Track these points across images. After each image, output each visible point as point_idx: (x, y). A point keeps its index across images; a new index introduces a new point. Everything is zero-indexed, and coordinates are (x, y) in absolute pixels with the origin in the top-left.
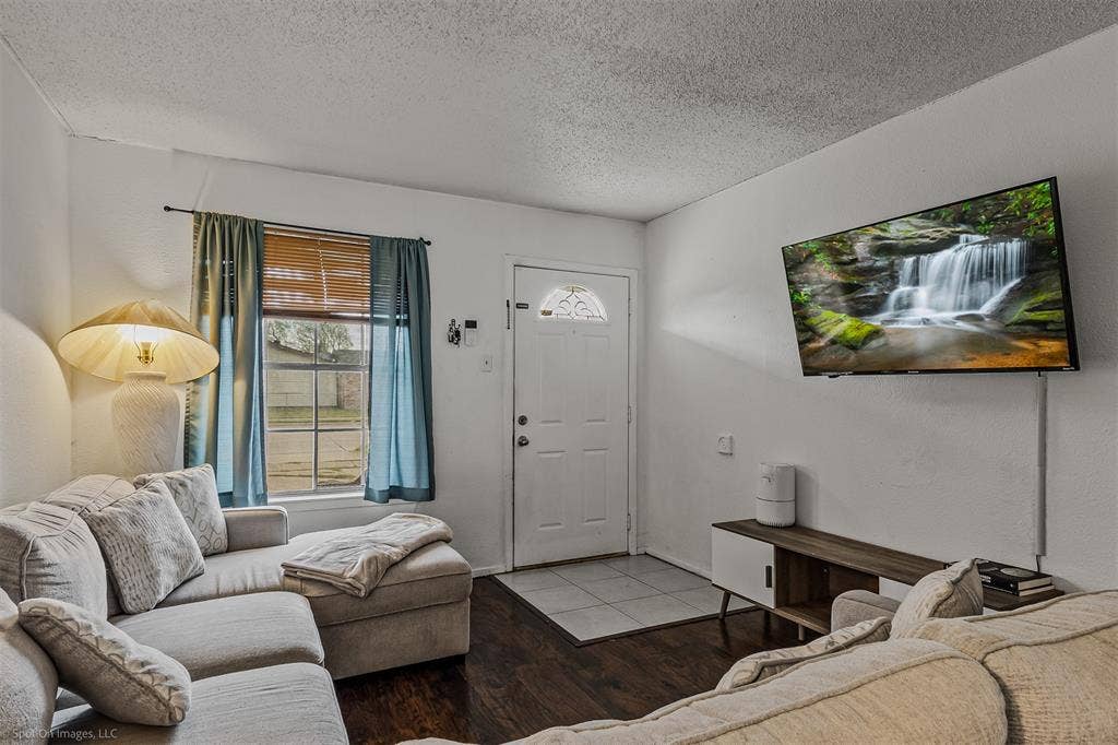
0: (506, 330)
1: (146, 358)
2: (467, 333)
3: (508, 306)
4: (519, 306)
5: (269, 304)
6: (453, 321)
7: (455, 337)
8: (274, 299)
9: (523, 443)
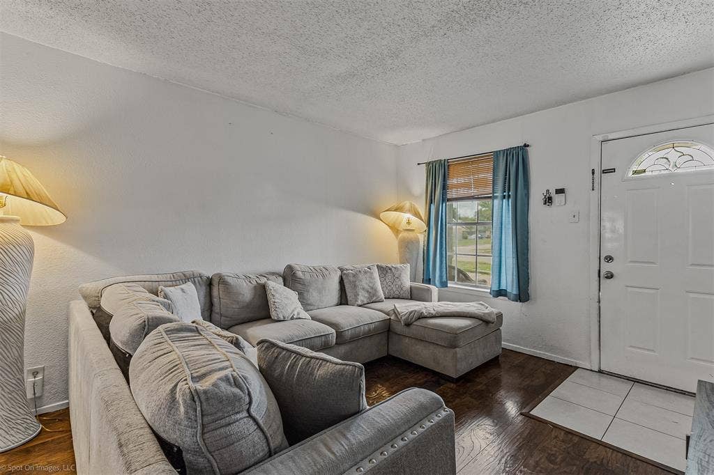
0: (591, 191)
1: (409, 223)
2: (558, 199)
3: (593, 173)
4: (604, 172)
5: (449, 196)
6: (548, 191)
7: (548, 200)
8: (451, 194)
9: (610, 276)
